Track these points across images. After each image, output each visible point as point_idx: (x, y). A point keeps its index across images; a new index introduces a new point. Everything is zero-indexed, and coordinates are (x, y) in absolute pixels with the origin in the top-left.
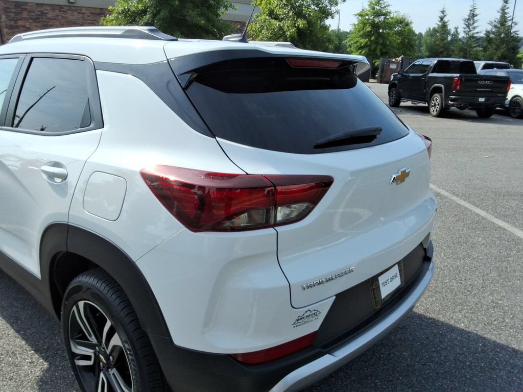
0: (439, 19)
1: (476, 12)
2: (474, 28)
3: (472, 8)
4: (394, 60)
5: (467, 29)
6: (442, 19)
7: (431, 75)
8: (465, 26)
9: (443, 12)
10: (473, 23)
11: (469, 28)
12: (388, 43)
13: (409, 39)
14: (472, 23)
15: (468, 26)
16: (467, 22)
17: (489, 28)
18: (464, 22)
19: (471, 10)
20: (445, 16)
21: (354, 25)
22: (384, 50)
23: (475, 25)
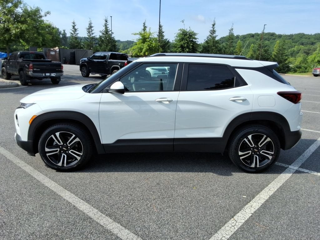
0: (72, 27)
1: (92, 25)
2: (93, 34)
3: (90, 23)
4: (52, 49)
5: (89, 34)
6: (74, 27)
8: (88, 32)
9: (74, 23)
10: (92, 31)
11: (90, 34)
12: (46, 39)
13: (56, 37)
14: (91, 31)
15: (89, 32)
16: (88, 30)
17: (101, 34)
18: (86, 30)
19: (90, 24)
20: (75, 25)
22: (44, 43)
23: (93, 32)
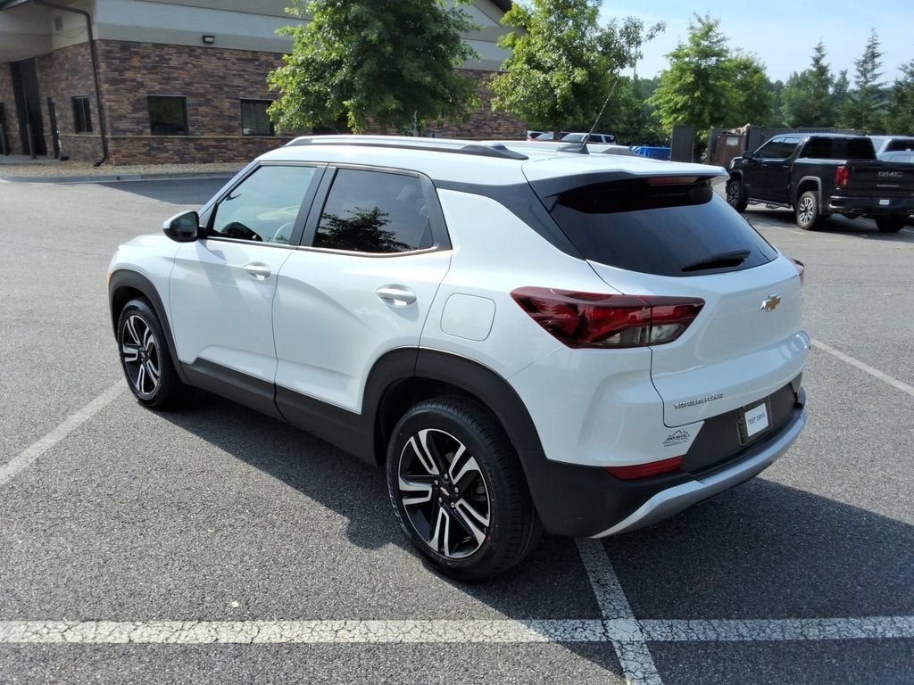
0: (813, 62)
1: (879, 50)
2: (875, 77)
3: (871, 43)
4: (733, 131)
5: (862, 79)
6: (817, 61)
7: (799, 160)
8: (859, 74)
9: (819, 49)
10: (873, 69)
11: (865, 77)
12: (723, 102)
13: (759, 95)
14: (870, 68)
15: (864, 73)
16: (862, 66)
17: (901, 76)
18: (855, 67)
19: (869, 47)
20: (823, 56)
21: (665, 72)
22: (716, 115)
23: (876, 71)
